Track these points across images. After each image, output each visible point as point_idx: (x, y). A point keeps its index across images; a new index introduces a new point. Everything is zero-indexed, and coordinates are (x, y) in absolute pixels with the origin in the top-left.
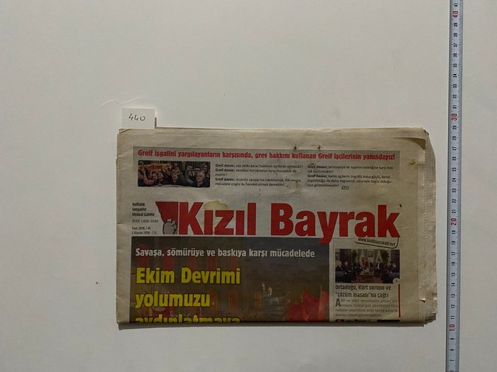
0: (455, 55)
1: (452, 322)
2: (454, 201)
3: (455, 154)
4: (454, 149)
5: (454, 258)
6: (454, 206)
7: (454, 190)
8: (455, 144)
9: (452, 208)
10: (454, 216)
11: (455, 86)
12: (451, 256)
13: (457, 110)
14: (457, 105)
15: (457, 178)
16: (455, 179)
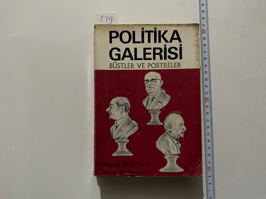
1: (210, 165)
2: (206, 86)
3: (205, 55)
4: (205, 52)
5: (208, 124)
6: (207, 90)
7: (206, 79)
8: (205, 49)
9: (205, 91)
10: (207, 96)
11: (203, 11)
12: (206, 122)
13: (206, 26)
14: (206, 24)
15: (208, 71)
16: (206, 72)
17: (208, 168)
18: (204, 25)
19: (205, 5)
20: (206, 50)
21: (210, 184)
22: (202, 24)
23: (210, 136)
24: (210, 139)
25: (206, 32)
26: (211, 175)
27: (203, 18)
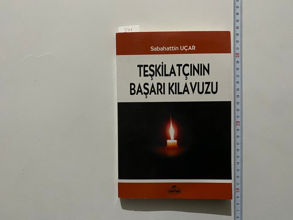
0: (238, 14)
2: (238, 110)
3: (238, 79)
4: (238, 76)
5: (238, 147)
6: (238, 113)
7: (238, 103)
8: (238, 73)
10: (238, 120)
13: (239, 50)
15: (240, 95)
16: (238, 96)
18: (238, 49)
19: (239, 28)
22: (236, 47)
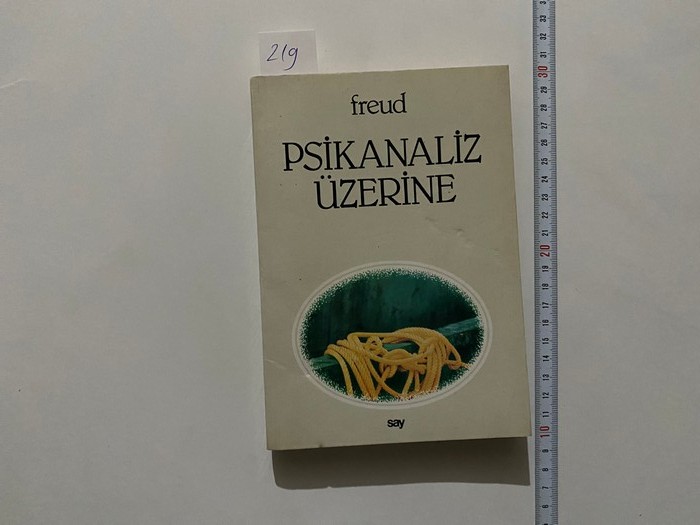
17: (542, 430)
20: (548, 121)
21: (545, 470)
23: (550, 345)
24: (550, 354)
25: (549, 75)
26: (549, 448)
27: (543, 37)
